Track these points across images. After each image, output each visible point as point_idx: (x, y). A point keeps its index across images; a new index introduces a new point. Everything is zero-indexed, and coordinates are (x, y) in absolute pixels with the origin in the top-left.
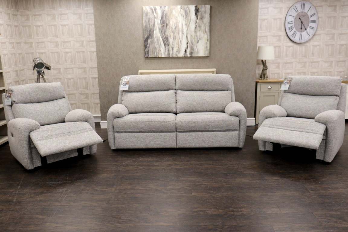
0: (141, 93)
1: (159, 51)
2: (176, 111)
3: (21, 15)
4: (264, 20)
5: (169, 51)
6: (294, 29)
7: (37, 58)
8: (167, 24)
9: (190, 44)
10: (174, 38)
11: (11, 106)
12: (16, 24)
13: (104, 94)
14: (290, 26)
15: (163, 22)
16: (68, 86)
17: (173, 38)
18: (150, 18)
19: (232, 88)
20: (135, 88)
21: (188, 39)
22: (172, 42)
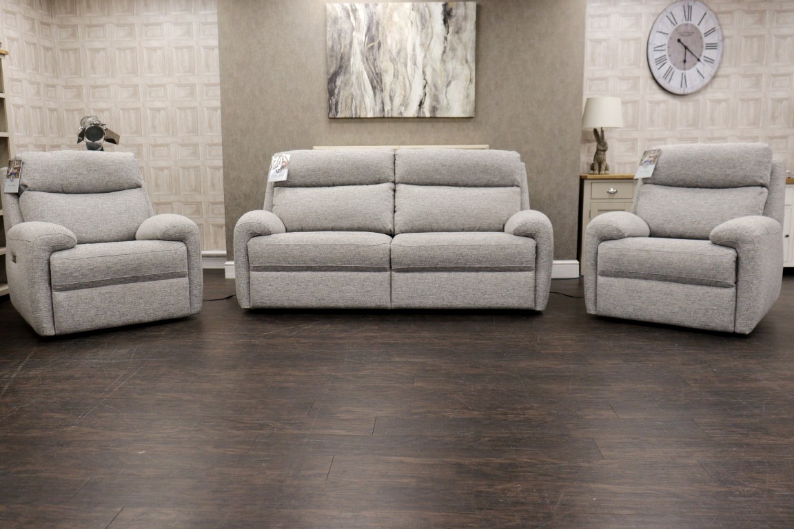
0: (314, 188)
1: (360, 102)
2: (392, 230)
3: (61, 27)
4: (599, 41)
5: (383, 103)
6: (669, 64)
7: (88, 117)
8: (380, 44)
9: (431, 89)
10: (394, 75)
11: (17, 195)
12: (48, 44)
13: (236, 199)
14: (658, 55)
15: (372, 40)
16: (157, 186)
17: (392, 74)
18: (341, 30)
19: (522, 182)
20: (302, 177)
21: (426, 78)
22: (391, 84)
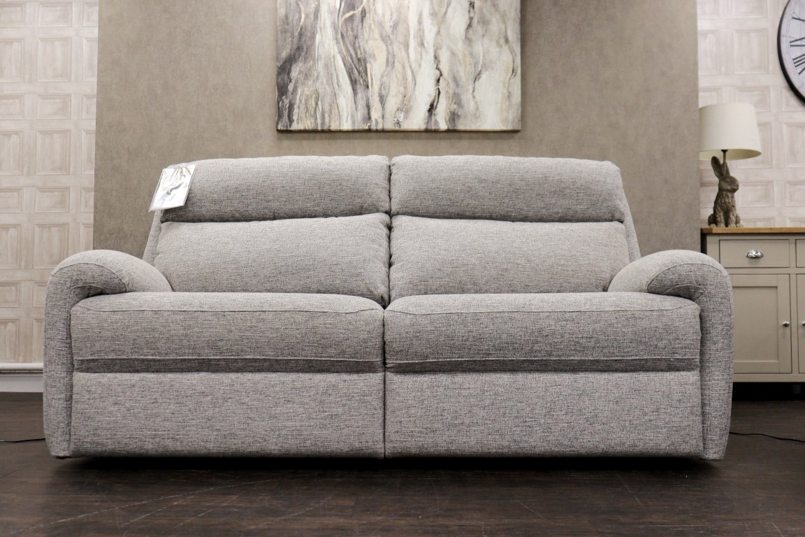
1: (330, 106)
2: (385, 293)
5: (368, 107)
8: (364, 13)
10: (388, 62)
14: (797, 52)
15: (351, 6)
17: (385, 61)
21: (440, 67)
22: (382, 76)
